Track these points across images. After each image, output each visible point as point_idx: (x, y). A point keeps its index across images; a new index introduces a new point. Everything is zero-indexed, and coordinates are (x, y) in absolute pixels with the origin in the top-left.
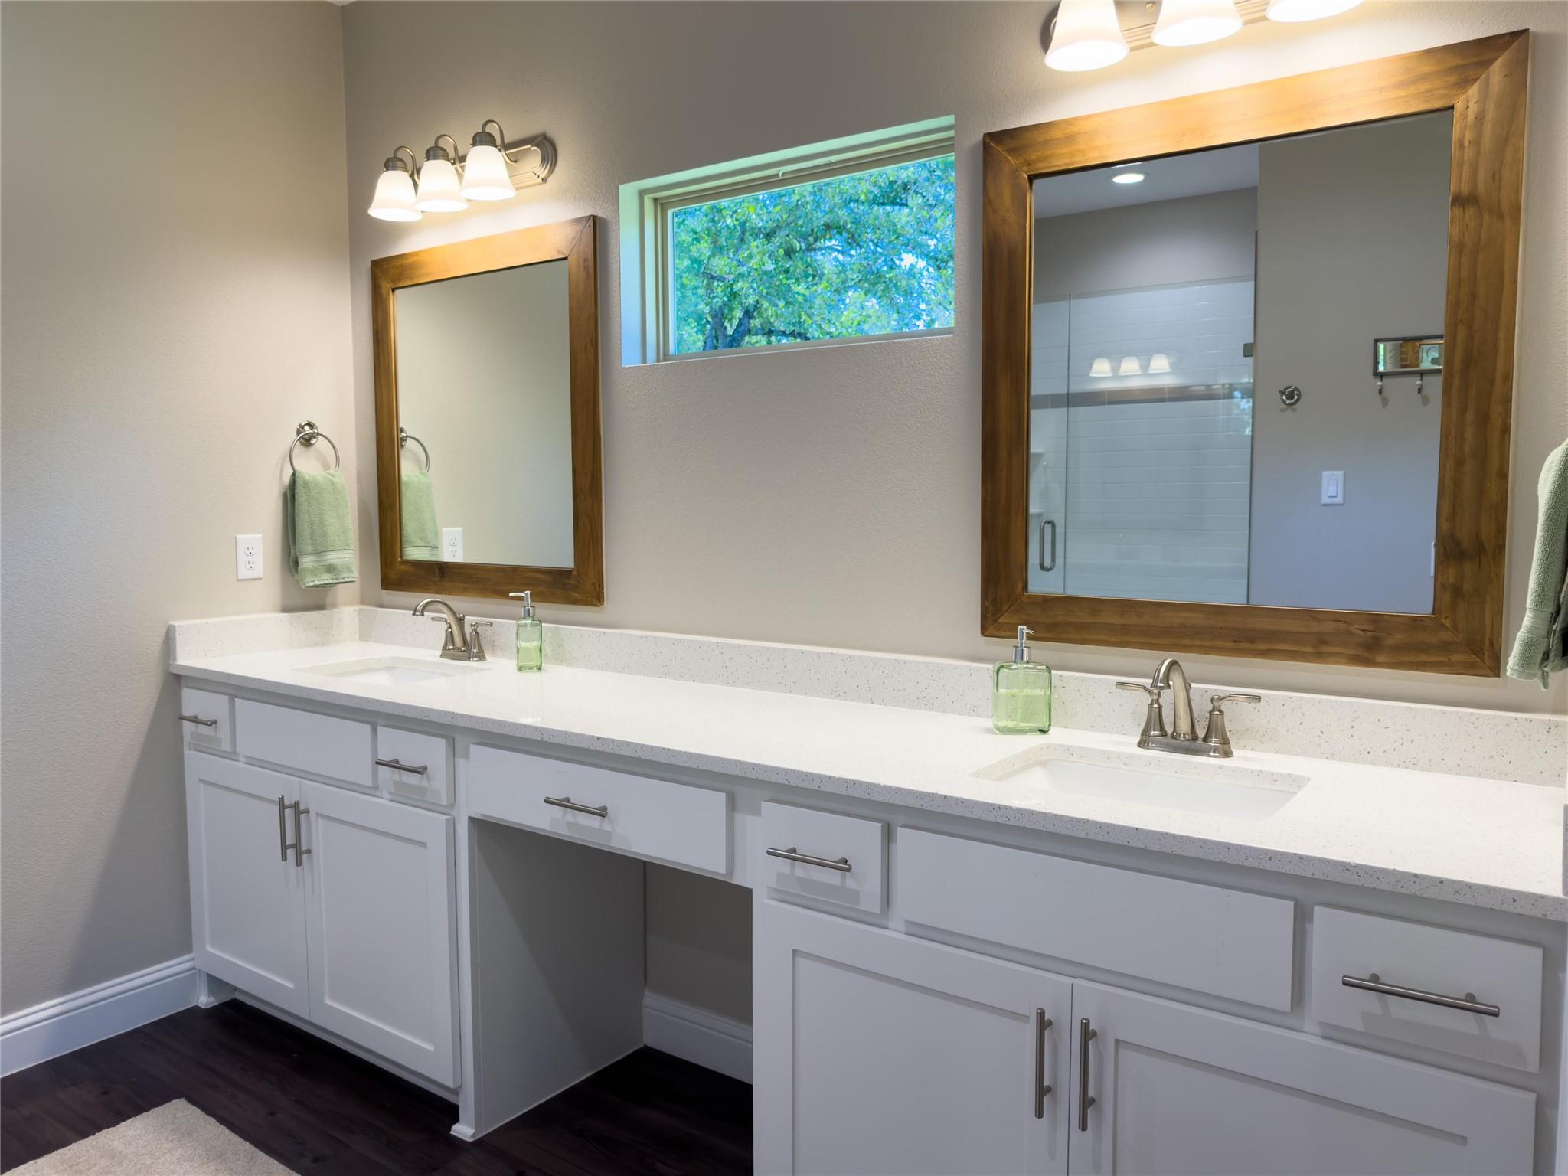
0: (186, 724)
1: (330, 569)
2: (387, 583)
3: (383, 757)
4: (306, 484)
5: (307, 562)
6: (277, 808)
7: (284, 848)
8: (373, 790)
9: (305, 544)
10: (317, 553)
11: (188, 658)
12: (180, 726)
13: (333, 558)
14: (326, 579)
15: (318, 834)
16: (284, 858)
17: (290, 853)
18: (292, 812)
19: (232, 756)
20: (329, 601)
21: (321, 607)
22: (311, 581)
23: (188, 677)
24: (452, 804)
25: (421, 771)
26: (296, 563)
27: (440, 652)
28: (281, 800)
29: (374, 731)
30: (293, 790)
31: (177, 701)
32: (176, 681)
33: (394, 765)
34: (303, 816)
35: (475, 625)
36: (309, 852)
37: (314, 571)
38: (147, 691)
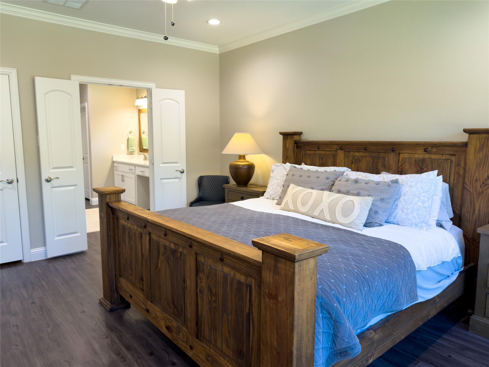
0: (115, 167)
1: (133, 149)
2: (140, 152)
3: (130, 169)
4: (130, 138)
5: (130, 148)
6: (121, 176)
7: (122, 180)
8: (129, 173)
9: (129, 146)
10: (131, 147)
11: (115, 159)
12: (114, 168)
13: (133, 148)
14: (132, 151)
15: (125, 179)
16: (122, 181)
17: (123, 181)
18: (122, 176)
19: (118, 171)
20: (133, 153)
21: (132, 154)
22: (130, 151)
23: (115, 162)
24: (135, 173)
25: (132, 170)
26: (128, 148)
27: (143, 160)
28: (122, 175)
29: (129, 166)
30: (123, 174)
31: (113, 164)
32: (113, 162)
33: (131, 169)
34: (124, 177)
35: (146, 156)
36: (124, 181)
37: (130, 149)
38: (110, 163)
